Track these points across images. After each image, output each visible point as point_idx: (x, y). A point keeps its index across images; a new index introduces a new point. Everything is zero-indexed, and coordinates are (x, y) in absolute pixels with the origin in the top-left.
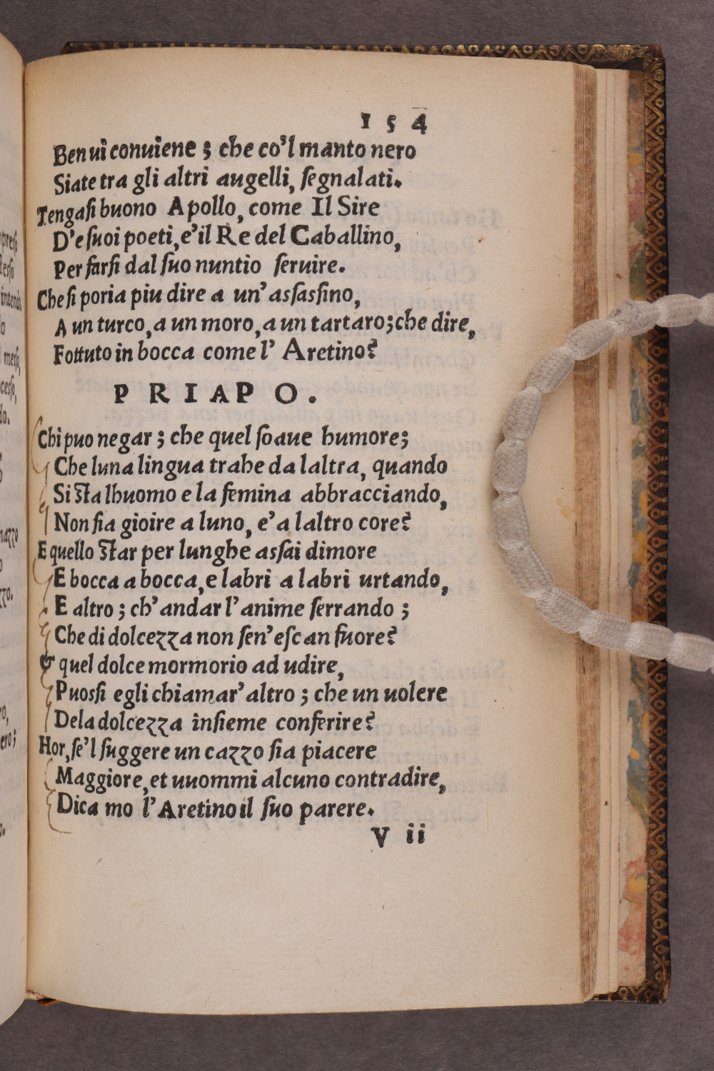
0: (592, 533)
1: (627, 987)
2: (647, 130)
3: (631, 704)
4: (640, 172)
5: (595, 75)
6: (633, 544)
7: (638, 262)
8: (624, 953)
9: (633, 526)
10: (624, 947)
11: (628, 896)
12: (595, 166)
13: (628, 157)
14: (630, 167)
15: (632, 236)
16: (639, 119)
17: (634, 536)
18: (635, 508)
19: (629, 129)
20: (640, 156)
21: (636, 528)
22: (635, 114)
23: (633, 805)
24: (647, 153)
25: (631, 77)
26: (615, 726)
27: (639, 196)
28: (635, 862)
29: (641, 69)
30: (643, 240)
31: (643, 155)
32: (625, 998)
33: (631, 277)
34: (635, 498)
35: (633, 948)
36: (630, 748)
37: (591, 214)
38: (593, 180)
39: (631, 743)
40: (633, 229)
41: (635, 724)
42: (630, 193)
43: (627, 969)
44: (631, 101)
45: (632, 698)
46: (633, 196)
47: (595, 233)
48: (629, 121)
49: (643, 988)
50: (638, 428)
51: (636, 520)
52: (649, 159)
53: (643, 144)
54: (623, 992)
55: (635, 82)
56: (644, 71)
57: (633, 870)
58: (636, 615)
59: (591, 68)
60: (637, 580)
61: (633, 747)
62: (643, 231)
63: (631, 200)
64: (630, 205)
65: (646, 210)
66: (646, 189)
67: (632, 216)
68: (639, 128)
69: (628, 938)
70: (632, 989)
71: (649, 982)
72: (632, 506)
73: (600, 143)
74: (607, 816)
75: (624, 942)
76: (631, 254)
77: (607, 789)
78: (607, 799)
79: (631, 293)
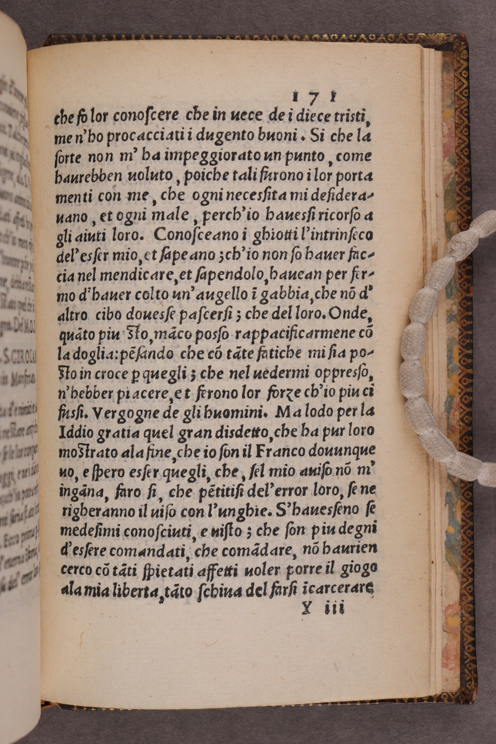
1: (447, 693)
2: (456, 93)
3: (448, 495)
4: (451, 122)
6: (448, 383)
7: (450, 185)
8: (445, 669)
9: (448, 370)
10: (445, 665)
11: (446, 629)
13: (443, 112)
14: (444, 119)
15: (446, 167)
16: (450, 84)
17: (449, 376)
18: (450, 358)
19: (443, 92)
20: (451, 111)
21: (450, 372)
22: (448, 82)
23: (450, 565)
24: (456, 109)
25: (444, 56)
26: (438, 508)
27: (451, 139)
28: (452, 605)
29: (451, 50)
30: (454, 170)
31: (453, 110)
32: (445, 701)
33: (445, 196)
34: (450, 351)
35: (452, 666)
36: (447, 525)
39: (448, 522)
40: (446, 162)
41: (450, 509)
42: (444, 137)
43: (447, 680)
44: (445, 72)
45: (449, 491)
46: (447, 139)
48: (443, 87)
49: (458, 694)
50: (451, 301)
51: (450, 366)
52: (457, 113)
53: (454, 102)
54: (445, 696)
56: (453, 51)
57: (450, 611)
58: (451, 432)
60: (451, 408)
61: (449, 524)
62: (454, 163)
63: (445, 142)
64: (444, 146)
65: (456, 148)
66: (456, 134)
67: (446, 153)
68: (450, 91)
69: (448, 658)
70: (450, 694)
71: (463, 689)
72: (447, 356)
73: (426, 100)
74: (433, 571)
75: (445, 661)
76: (445, 180)
77: (433, 552)
78: (433, 559)
79: (445, 207)
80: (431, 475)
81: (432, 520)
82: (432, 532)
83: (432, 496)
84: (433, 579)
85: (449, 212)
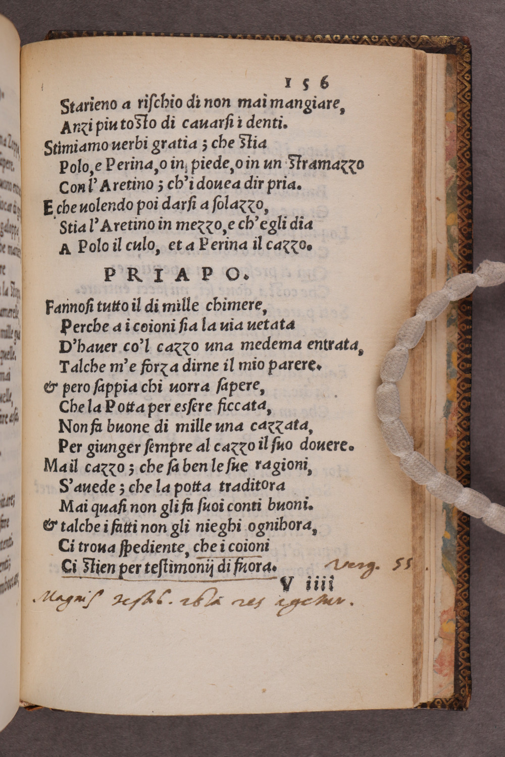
0: (421, 379)
1: (440, 699)
2: (459, 96)
4: (454, 125)
5: (426, 57)
6: (447, 387)
7: (451, 188)
8: (439, 675)
9: (447, 374)
10: (438, 671)
11: (442, 635)
12: (425, 121)
13: (445, 115)
14: (447, 122)
15: (447, 171)
16: (453, 88)
17: (448, 382)
18: (449, 362)
19: (446, 95)
20: (453, 114)
21: (449, 376)
22: (450, 85)
23: (446, 571)
24: (458, 112)
25: (448, 59)
27: (452, 142)
28: (447, 611)
29: (454, 53)
30: (455, 173)
31: (455, 114)
32: (439, 707)
33: (447, 200)
34: (449, 355)
35: (446, 672)
36: (444, 531)
37: (422, 155)
38: (424, 131)
39: (445, 528)
40: (448, 166)
41: (447, 514)
42: (446, 140)
43: (441, 686)
44: (447, 75)
46: (448, 142)
47: (425, 168)
48: (446, 90)
49: (452, 700)
51: (449, 370)
52: (459, 116)
53: (456, 106)
54: (438, 702)
55: (450, 62)
56: (456, 54)
57: (445, 617)
58: (448, 437)
59: (423, 52)
60: (449, 413)
61: (446, 530)
62: (455, 167)
63: (447, 145)
64: (447, 149)
65: (457, 152)
66: (457, 137)
67: (448, 157)
68: (453, 95)
69: (442, 664)
70: (444, 700)
71: (456, 696)
72: (447, 361)
74: (427, 578)
75: (439, 667)
76: (447, 183)
77: (427, 559)
78: (427, 565)
79: (447, 211)
82: (427, 539)
84: (427, 586)
85: (450, 215)
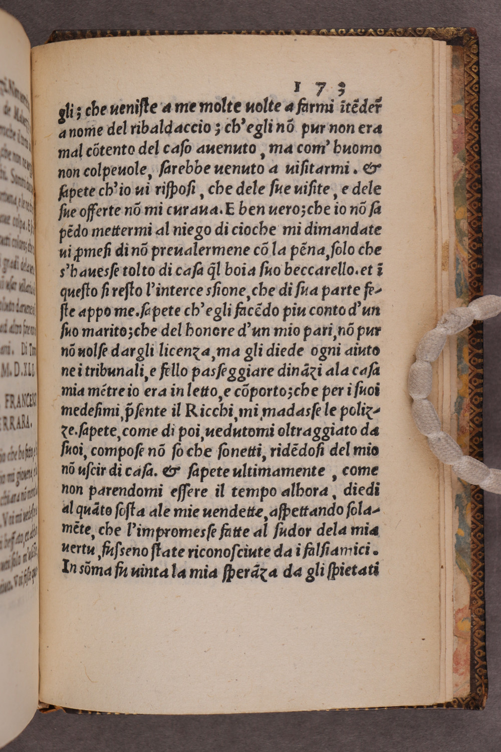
1: (457, 698)
2: (466, 89)
3: (458, 496)
4: (461, 117)
6: (458, 383)
7: (460, 182)
8: (456, 674)
9: (458, 370)
10: (455, 670)
11: (457, 634)
13: (452, 107)
14: (454, 115)
15: (456, 164)
16: (460, 80)
17: (459, 376)
18: (460, 357)
19: (452, 87)
20: (461, 107)
21: (460, 372)
22: (458, 77)
23: (460, 569)
24: (466, 104)
25: (453, 50)
26: (448, 510)
27: (460, 134)
28: (462, 609)
29: (461, 44)
30: (464, 166)
31: (463, 106)
32: (456, 707)
33: (455, 193)
34: (460, 350)
35: (461, 671)
36: (457, 528)
39: (458, 525)
40: (456, 159)
41: (460, 511)
42: (454, 133)
43: (457, 685)
44: (454, 67)
45: (459, 493)
46: (456, 135)
48: (452, 82)
49: (468, 699)
50: (461, 300)
51: (460, 366)
52: (467, 108)
53: (464, 98)
54: (455, 702)
55: (456, 54)
56: (463, 46)
57: (460, 615)
58: (461, 434)
60: (461, 409)
62: (463, 160)
63: (455, 138)
64: (454, 142)
65: (466, 145)
66: (466, 130)
67: (456, 149)
68: (460, 86)
69: (458, 663)
70: (461, 700)
71: (473, 695)
72: (457, 356)
73: (436, 94)
74: (443, 576)
75: (455, 666)
76: (455, 176)
77: (442, 557)
78: (443, 564)
79: (455, 205)
80: (441, 477)
81: (442, 523)
82: (442, 536)
83: (441, 500)
84: (443, 584)
85: (459, 209)
